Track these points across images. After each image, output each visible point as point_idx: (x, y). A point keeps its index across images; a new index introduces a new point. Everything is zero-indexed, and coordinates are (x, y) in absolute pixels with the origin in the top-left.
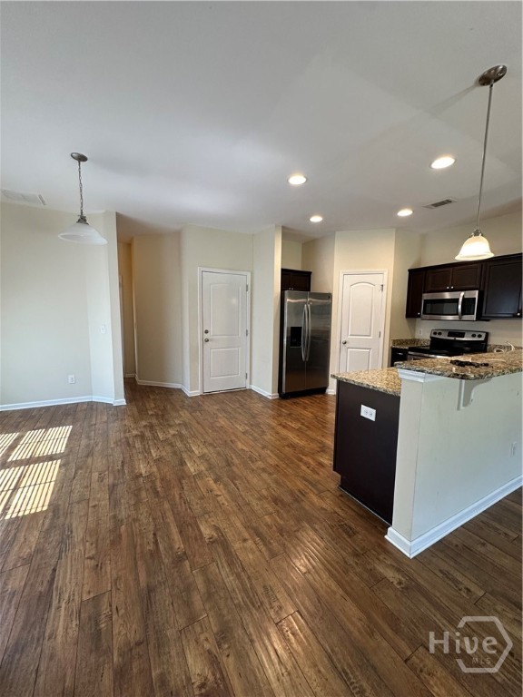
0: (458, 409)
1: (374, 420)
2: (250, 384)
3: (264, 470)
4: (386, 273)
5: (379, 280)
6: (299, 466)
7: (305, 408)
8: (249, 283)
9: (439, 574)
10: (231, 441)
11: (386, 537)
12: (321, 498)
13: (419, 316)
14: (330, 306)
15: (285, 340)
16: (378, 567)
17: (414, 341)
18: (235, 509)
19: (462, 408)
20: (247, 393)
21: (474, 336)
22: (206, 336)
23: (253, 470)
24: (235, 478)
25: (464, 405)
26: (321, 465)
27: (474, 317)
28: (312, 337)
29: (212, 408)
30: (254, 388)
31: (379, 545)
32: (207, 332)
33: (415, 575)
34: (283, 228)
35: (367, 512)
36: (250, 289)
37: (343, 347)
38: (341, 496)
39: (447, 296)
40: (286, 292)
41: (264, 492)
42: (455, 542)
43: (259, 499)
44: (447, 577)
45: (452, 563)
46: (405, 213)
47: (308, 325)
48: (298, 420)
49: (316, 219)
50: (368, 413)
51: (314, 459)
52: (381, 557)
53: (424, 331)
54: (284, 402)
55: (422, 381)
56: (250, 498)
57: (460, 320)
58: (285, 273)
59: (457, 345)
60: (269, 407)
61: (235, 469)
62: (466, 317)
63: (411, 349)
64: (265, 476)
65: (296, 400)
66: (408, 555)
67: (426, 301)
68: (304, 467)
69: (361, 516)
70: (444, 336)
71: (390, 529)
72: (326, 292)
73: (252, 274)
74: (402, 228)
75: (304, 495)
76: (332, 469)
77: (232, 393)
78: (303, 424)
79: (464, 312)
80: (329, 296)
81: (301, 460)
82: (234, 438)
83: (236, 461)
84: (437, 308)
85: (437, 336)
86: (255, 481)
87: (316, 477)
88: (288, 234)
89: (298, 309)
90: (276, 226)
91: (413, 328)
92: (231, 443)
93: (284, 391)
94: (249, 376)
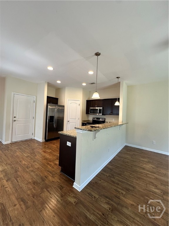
0: (93, 140)
1: (70, 146)
2: (34, 137)
3: (32, 171)
4: (80, 101)
5: (78, 102)
6: (47, 167)
7: (54, 144)
8: (35, 100)
9: (87, 194)
10: (20, 161)
11: (73, 186)
12: (53, 177)
13: (89, 114)
14: (63, 110)
15: (48, 120)
16: (68, 199)
17: (88, 121)
18: (14, 191)
19: (94, 140)
20: (32, 140)
21: (102, 119)
22: (14, 119)
23: (27, 172)
24: (18, 177)
25: (95, 139)
26: (56, 164)
27: (101, 114)
28: (57, 120)
29: (14, 148)
30: (35, 138)
31: (71, 190)
32: (15, 117)
33: (80, 197)
34: (48, 83)
35: (68, 179)
36: (35, 102)
37: (68, 123)
38: (61, 175)
39: (97, 108)
40: (48, 104)
41: (30, 181)
42: (93, 182)
43: (27, 184)
44: (90, 195)
45: (91, 189)
46: (84, 84)
47: (56, 115)
48: (50, 149)
49: (59, 82)
50: (69, 144)
51: (53, 162)
52: (70, 194)
53: (91, 118)
54: (47, 143)
55: (81, 132)
56: (23, 185)
57: (99, 115)
58: (48, 98)
59: (100, 122)
60: (40, 145)
61: (19, 173)
62: (100, 114)
63: (87, 123)
64: (32, 173)
65: (51, 142)
66: (79, 191)
67: (91, 110)
68: (49, 166)
69: (66, 181)
70: (95, 119)
71: (74, 183)
72: (62, 105)
73: (36, 97)
74: (84, 89)
75: (47, 178)
76: (58, 165)
77: (26, 141)
78: (52, 150)
79: (99, 113)
80: (64, 106)
81: (48, 164)
82: (21, 160)
83: (20, 169)
84: (94, 111)
85: (94, 119)
86: (27, 176)
87: (53, 169)
88: (50, 85)
89: (53, 110)
90: (45, 82)
91: (88, 117)
92: (20, 162)
93: (47, 139)
94: (33, 134)
